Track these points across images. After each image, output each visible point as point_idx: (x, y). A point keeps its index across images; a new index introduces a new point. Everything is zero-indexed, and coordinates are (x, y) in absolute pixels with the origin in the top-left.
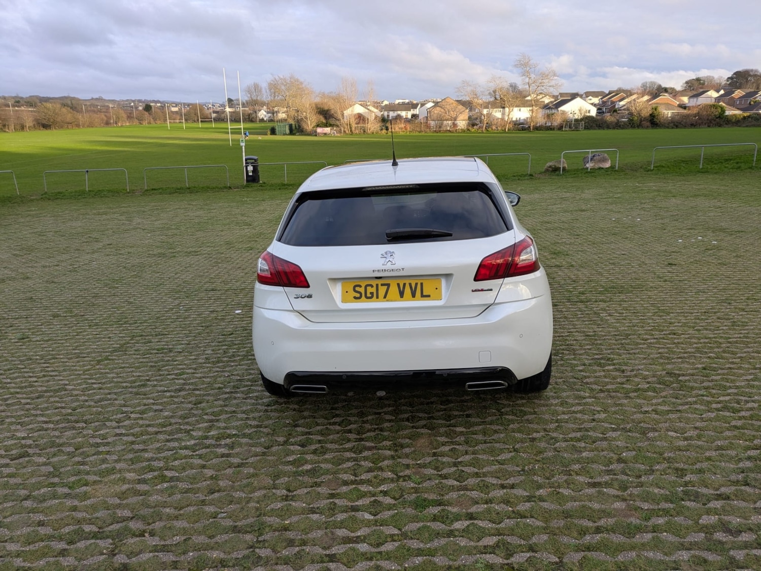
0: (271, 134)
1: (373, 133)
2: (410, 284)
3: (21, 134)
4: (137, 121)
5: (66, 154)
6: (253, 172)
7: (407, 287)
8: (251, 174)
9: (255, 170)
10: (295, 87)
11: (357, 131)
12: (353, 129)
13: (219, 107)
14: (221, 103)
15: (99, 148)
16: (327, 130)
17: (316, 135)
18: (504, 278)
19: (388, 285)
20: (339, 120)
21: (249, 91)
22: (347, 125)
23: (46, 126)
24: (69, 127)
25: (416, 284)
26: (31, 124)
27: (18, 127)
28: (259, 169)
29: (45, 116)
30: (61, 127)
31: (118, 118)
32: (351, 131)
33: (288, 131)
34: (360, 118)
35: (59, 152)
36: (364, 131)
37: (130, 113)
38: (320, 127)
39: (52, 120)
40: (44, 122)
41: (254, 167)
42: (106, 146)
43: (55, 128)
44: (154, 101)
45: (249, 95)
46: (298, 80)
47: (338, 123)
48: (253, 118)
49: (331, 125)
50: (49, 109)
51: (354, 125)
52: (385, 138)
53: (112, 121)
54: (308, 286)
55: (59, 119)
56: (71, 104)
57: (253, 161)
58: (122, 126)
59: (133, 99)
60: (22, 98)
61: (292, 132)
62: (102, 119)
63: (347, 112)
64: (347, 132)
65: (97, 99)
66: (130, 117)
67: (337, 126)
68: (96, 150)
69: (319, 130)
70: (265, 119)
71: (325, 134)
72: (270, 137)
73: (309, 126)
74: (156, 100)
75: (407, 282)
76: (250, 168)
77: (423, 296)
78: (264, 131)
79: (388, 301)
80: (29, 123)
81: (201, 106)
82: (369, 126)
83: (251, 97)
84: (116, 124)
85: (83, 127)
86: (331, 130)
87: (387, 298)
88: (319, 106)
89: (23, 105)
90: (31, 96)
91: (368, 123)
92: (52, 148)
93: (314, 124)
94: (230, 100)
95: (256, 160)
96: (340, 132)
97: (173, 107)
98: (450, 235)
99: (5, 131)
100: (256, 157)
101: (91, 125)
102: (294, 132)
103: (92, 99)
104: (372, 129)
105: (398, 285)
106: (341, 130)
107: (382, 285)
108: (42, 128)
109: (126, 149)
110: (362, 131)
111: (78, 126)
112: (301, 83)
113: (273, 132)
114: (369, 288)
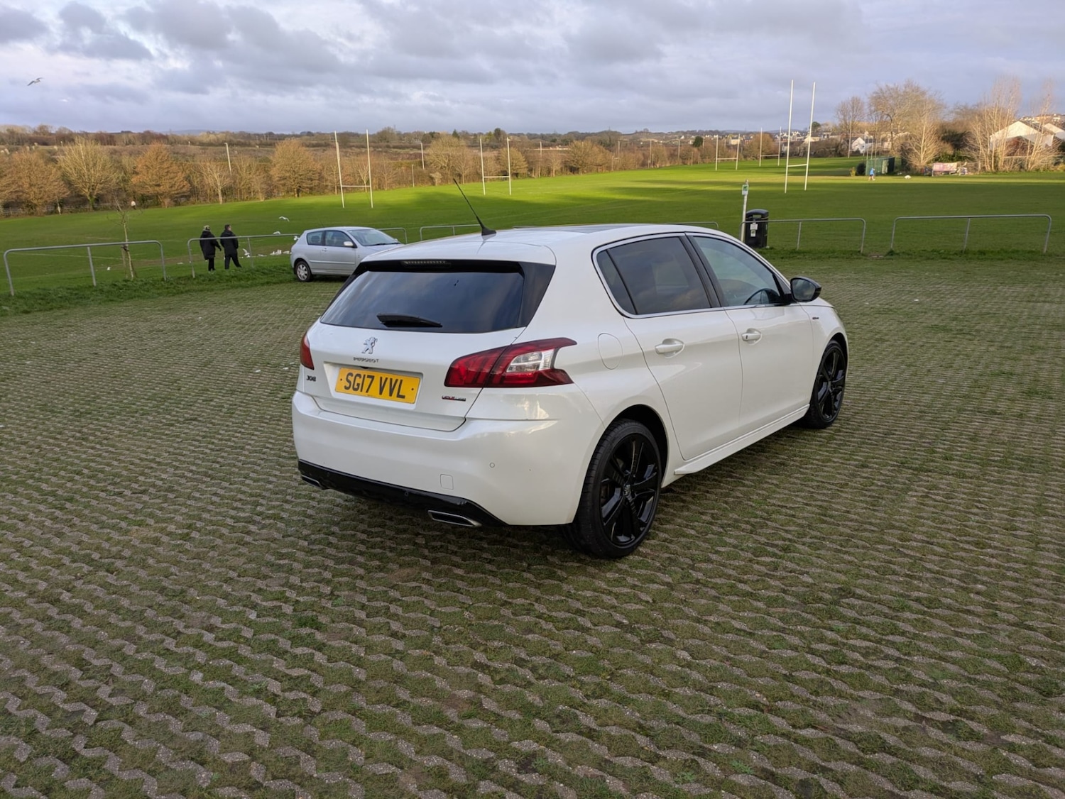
0: (856, 175)
1: (1038, 170)
2: (391, 380)
3: (546, 180)
4: (681, 161)
5: (578, 205)
6: (757, 232)
7: (388, 381)
8: (753, 235)
9: (761, 230)
10: (913, 100)
11: (1007, 168)
12: (1000, 163)
13: (798, 135)
14: (802, 130)
15: (617, 197)
16: (952, 166)
17: (930, 175)
18: (483, 387)
19: (372, 377)
20: (977, 150)
21: (843, 110)
22: (990, 157)
23: (573, 170)
24: (599, 170)
25: (397, 380)
26: (558, 168)
27: (545, 172)
28: (768, 227)
29: (574, 157)
30: (590, 171)
31: (657, 157)
32: (996, 167)
33: (884, 169)
34: (1019, 145)
35: (574, 202)
36: (1021, 167)
37: (674, 150)
38: (941, 161)
39: (581, 162)
40: (573, 165)
41: (759, 225)
42: (627, 194)
43: (583, 172)
44: (711, 131)
45: (842, 117)
46: (917, 89)
47: (974, 154)
48: (842, 150)
49: (961, 159)
50: (579, 149)
51: (1002, 158)
52: (1057, 179)
53: (649, 162)
54: (313, 369)
55: (589, 160)
56: (608, 141)
57: (759, 216)
58: (660, 168)
59: (685, 130)
60: (560, 135)
61: (892, 170)
62: (638, 160)
63: (996, 137)
64: (988, 168)
65: (641, 132)
66: (672, 156)
67: (971, 159)
68: (613, 199)
69: (937, 167)
70: (862, 151)
71: (947, 173)
72: (854, 179)
73: (921, 159)
74: (713, 130)
75: (389, 376)
76: (754, 227)
77: (399, 396)
78: (847, 169)
79: (369, 396)
80: (556, 166)
81: (772, 136)
82: (1033, 157)
83: (845, 120)
84: (654, 164)
85: (615, 169)
86: (958, 166)
87: (369, 393)
88: (947, 128)
89: (558, 145)
90: (569, 133)
91: (1030, 154)
92: (566, 197)
93: (931, 157)
94: (816, 125)
95: (763, 215)
96: (975, 169)
97: (733, 138)
98: (439, 326)
99: (531, 177)
100: (764, 211)
101: (624, 168)
102: (895, 170)
103: (636, 133)
104: (1038, 163)
105: (381, 378)
106: (976, 165)
107: (369, 377)
108: (569, 172)
109: (647, 198)
110: (1017, 167)
111: (609, 168)
112: (923, 93)
113: (861, 170)
114: (358, 378)
